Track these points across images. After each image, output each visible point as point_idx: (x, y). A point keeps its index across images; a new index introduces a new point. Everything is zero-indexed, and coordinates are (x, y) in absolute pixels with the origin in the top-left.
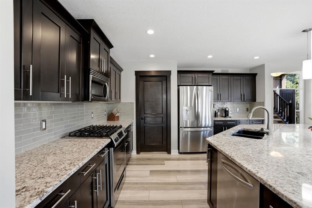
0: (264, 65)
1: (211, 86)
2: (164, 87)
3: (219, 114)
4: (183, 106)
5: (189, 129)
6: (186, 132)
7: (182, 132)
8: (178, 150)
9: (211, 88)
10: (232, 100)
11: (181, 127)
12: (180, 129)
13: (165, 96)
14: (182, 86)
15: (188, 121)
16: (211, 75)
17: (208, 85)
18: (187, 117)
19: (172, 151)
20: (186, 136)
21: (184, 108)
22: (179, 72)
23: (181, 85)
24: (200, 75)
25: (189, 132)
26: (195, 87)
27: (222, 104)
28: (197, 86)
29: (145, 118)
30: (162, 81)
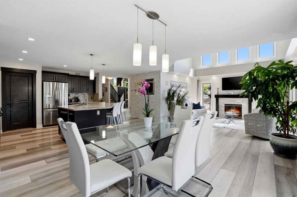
0: (99, 73)
1: (67, 83)
2: (30, 81)
3: (73, 100)
4: (46, 95)
5: (51, 109)
6: (49, 112)
7: (45, 112)
8: (42, 125)
9: (67, 84)
10: (81, 92)
11: (44, 109)
12: (44, 110)
13: (30, 88)
14: (45, 82)
15: (51, 105)
16: (66, 76)
17: (65, 82)
18: (49, 102)
19: (37, 125)
20: (49, 114)
21: (47, 96)
22: (43, 72)
23: (45, 80)
24: (59, 75)
25: (51, 112)
26: (56, 83)
27: (75, 95)
28: (57, 82)
29: (11, 104)
30: (28, 77)
